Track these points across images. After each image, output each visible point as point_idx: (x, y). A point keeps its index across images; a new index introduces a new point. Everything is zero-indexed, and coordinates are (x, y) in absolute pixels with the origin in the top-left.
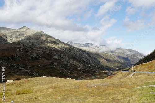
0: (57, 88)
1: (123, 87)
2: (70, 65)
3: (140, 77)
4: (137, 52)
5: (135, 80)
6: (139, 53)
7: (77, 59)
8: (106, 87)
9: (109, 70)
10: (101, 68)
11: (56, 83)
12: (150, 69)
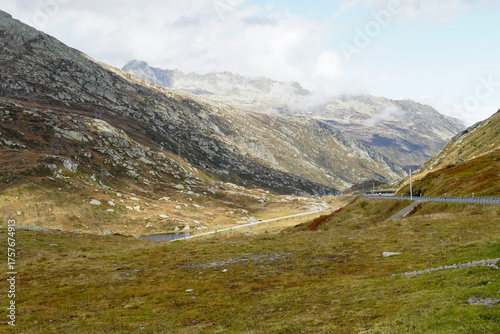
0: (35, 283)
1: (350, 273)
2: (138, 171)
3: (437, 222)
4: (434, 111)
5: (412, 236)
6: (442, 117)
7: (169, 142)
8: (273, 270)
9: (312, 194)
10: (280, 181)
11: (35, 254)
12: (482, 187)
